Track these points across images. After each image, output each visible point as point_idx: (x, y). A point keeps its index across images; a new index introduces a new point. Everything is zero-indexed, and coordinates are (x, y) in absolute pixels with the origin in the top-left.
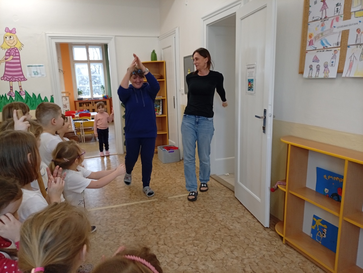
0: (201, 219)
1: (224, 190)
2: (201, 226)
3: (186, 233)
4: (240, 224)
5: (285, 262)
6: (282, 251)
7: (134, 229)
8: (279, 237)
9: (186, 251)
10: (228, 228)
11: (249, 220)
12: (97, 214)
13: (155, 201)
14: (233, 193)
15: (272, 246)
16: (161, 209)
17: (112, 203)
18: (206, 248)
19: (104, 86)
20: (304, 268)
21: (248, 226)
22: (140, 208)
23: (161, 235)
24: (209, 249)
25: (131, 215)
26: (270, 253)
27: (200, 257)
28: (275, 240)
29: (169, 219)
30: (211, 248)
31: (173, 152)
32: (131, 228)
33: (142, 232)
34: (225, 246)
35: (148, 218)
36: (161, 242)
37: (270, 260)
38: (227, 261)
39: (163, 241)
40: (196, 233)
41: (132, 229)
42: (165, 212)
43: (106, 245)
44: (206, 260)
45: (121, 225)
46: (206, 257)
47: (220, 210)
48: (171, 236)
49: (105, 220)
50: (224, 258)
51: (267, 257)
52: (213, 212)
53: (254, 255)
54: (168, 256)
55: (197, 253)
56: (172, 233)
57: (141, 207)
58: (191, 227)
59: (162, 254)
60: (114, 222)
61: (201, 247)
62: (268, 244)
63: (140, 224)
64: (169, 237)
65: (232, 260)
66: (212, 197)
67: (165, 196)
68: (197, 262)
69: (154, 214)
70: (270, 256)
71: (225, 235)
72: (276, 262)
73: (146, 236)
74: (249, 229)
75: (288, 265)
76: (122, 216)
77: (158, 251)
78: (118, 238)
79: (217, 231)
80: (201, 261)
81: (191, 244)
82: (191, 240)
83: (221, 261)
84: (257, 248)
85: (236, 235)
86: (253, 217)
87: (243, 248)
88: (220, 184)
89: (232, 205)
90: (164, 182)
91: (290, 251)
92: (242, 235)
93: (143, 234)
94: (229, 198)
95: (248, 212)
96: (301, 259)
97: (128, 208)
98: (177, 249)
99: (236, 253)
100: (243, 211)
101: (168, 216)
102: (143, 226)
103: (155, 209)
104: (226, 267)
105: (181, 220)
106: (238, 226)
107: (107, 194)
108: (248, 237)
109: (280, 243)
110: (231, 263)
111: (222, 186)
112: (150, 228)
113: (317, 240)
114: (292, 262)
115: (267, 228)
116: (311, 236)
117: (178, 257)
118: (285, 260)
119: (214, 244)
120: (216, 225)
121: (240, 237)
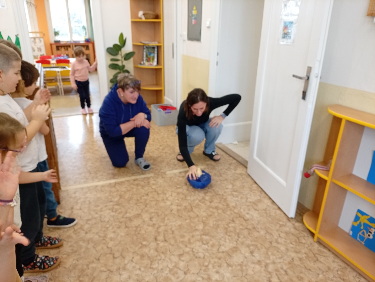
0: (208, 204)
1: (234, 163)
2: (210, 213)
3: (192, 224)
4: (257, 212)
5: (320, 269)
6: (314, 253)
7: (125, 216)
8: (308, 231)
9: (193, 251)
10: (243, 218)
11: (268, 206)
12: (77, 194)
13: (151, 177)
14: (245, 169)
15: (301, 244)
16: (158, 189)
17: (96, 178)
18: (218, 247)
19: (86, 26)
20: (345, 278)
21: (268, 215)
22: (132, 186)
23: (160, 227)
24: (223, 248)
25: (121, 196)
26: (300, 255)
27: (212, 261)
28: (303, 235)
29: (168, 203)
30: (225, 247)
31: (170, 112)
32: (121, 215)
33: (136, 222)
34: (242, 243)
35: (143, 201)
36: (161, 238)
37: (301, 266)
38: (247, 268)
39: (163, 235)
40: (205, 224)
41: (123, 217)
42: (163, 192)
43: (88, 241)
44: (220, 266)
45: (108, 211)
46: (220, 261)
47: (231, 192)
48: (173, 229)
49: (87, 202)
50: (242, 262)
51: (297, 262)
52: (223, 195)
53: (280, 258)
54: (170, 259)
55: (207, 254)
56: (174, 223)
57: (134, 185)
58: (197, 216)
59: (163, 256)
60: (98, 206)
61: (213, 246)
62: (296, 242)
63: (132, 210)
64: (171, 229)
65: (253, 266)
66: (220, 174)
67: (162, 171)
68: (209, 269)
69: (150, 195)
70: (301, 259)
71: (241, 227)
72: (310, 270)
73: (141, 228)
74: (270, 219)
75: (324, 274)
76: (110, 197)
77: (157, 252)
78: (104, 231)
79: (231, 222)
80: (213, 267)
81: (199, 241)
82: (198, 235)
83: (239, 267)
84: (283, 248)
85: (254, 228)
86: (272, 201)
87: (266, 248)
88: (227, 156)
89: (245, 184)
90: (160, 150)
91: (324, 252)
92: (262, 229)
93: (137, 225)
94: (241, 174)
95: (265, 195)
96: (339, 264)
97: (117, 186)
98: (181, 248)
99: (257, 256)
100: (259, 194)
101: (167, 199)
102: (137, 212)
103: (150, 188)
104: (247, 277)
105: (184, 205)
106: (255, 214)
107: (90, 166)
108: (270, 231)
109: (310, 240)
110: (253, 271)
111: (231, 158)
112: (146, 217)
113: (358, 239)
114: (329, 268)
115: (292, 218)
116: (351, 233)
117: (183, 261)
118: (320, 265)
119: (228, 241)
120: (229, 213)
121: (260, 230)
